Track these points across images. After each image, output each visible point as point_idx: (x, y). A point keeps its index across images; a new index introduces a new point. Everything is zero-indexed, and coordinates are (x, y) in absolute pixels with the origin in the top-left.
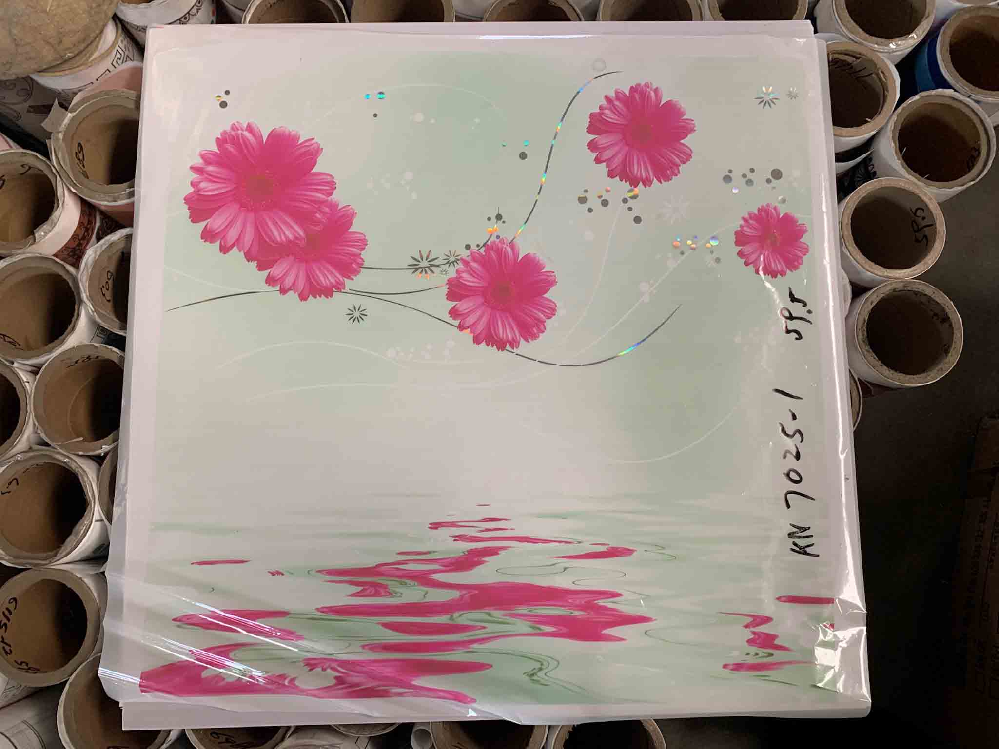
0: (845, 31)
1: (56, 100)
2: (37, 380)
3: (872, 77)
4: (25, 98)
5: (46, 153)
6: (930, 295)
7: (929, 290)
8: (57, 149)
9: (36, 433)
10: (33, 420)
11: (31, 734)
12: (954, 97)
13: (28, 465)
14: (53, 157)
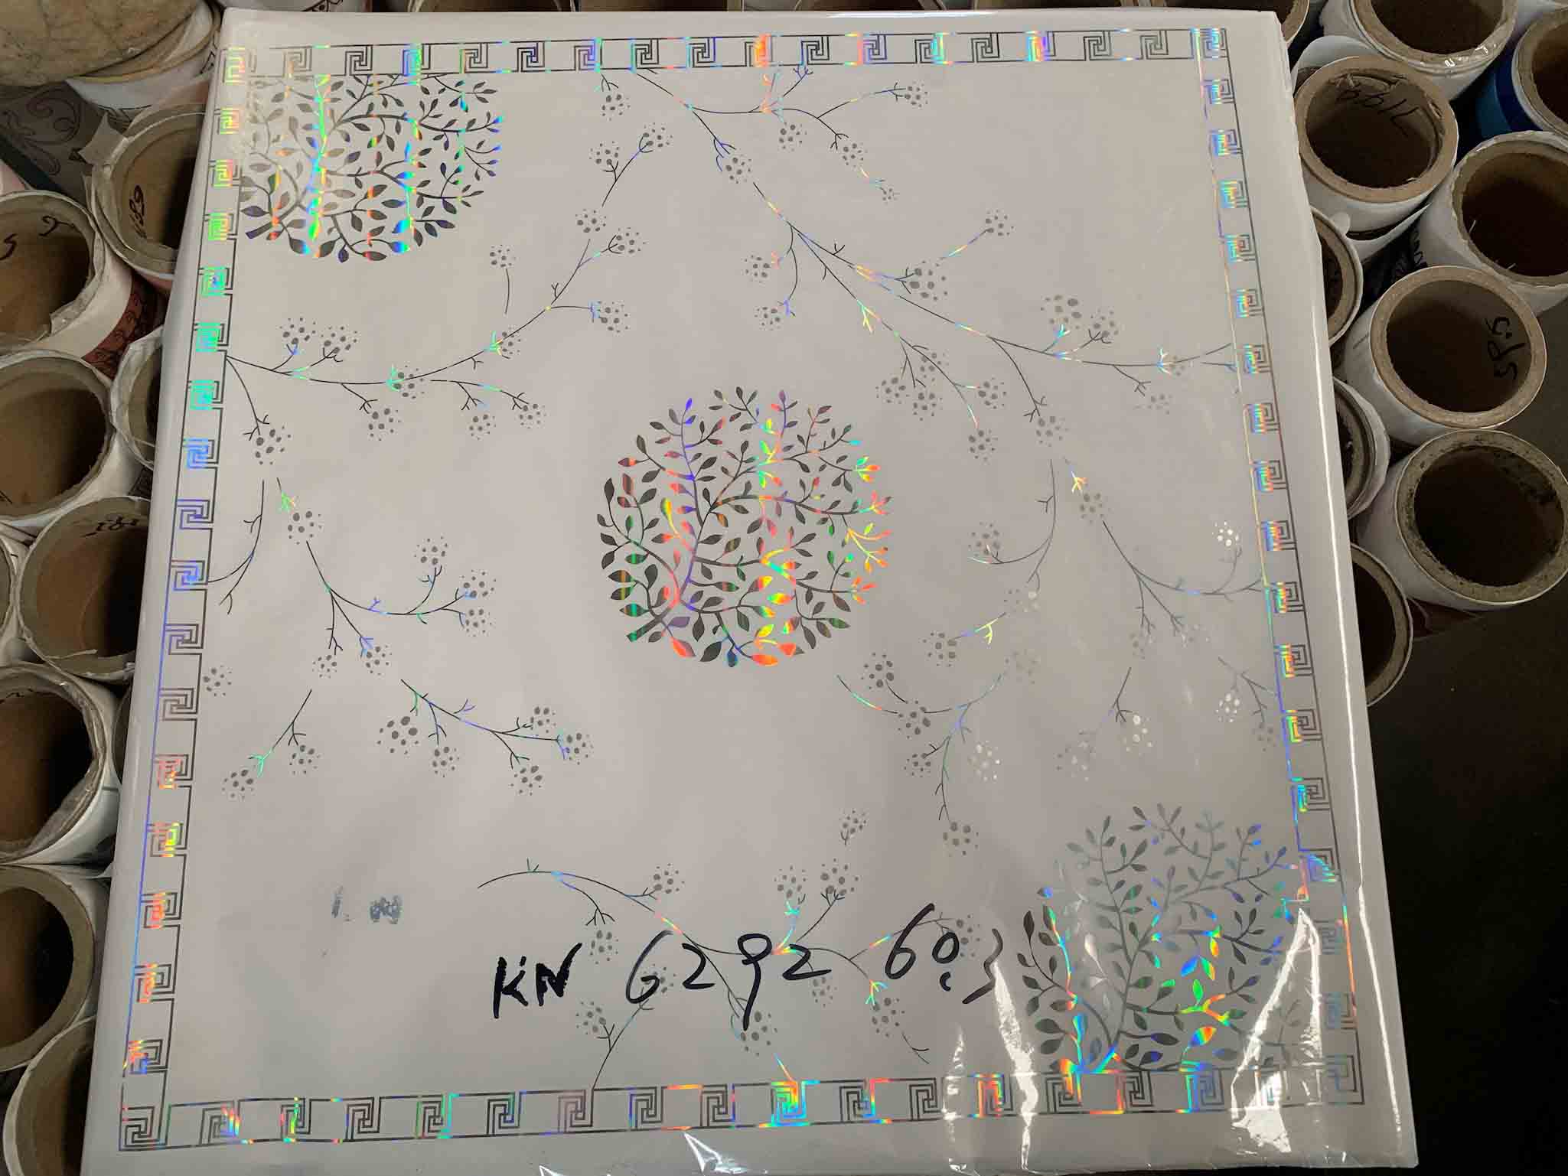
0: (1371, 41)
2: (31, 551)
3: (1417, 114)
4: (66, 134)
6: (1521, 455)
7: (1519, 447)
8: (98, 191)
9: (19, 637)
10: (17, 617)
12: (1552, 143)
14: (93, 204)
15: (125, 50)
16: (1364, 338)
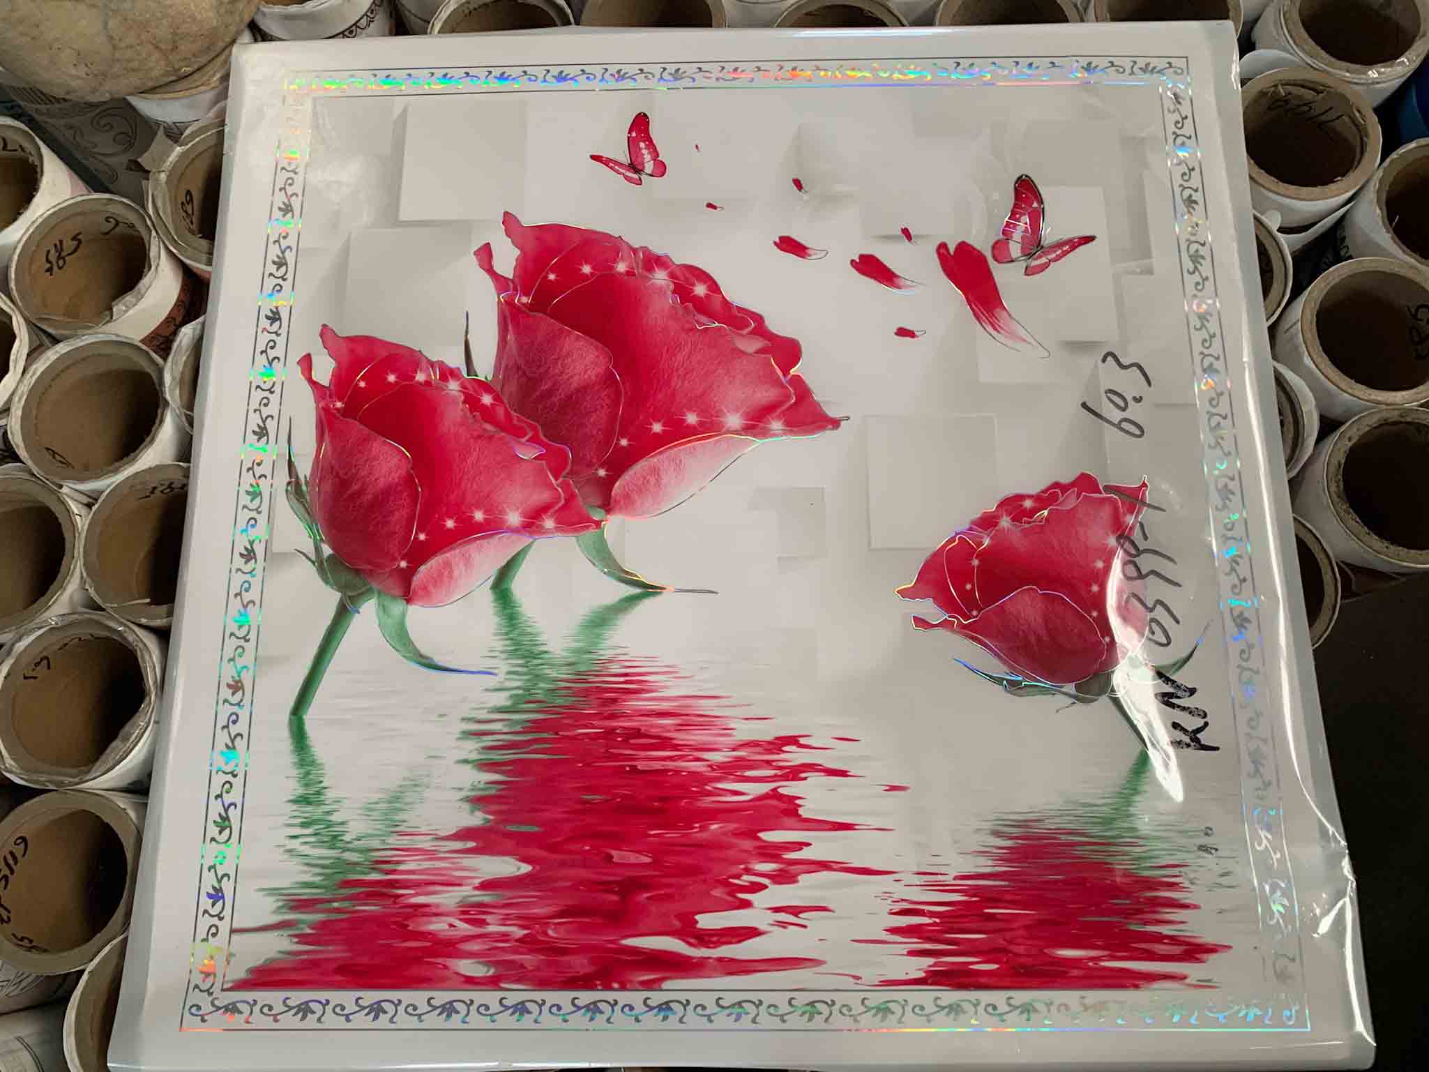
0: (1301, 54)
1: (161, 131)
2: (93, 511)
3: (1343, 120)
4: (124, 147)
5: (140, 199)
10: (81, 572)
14: (150, 205)
15: (179, 70)
16: (1295, 324)
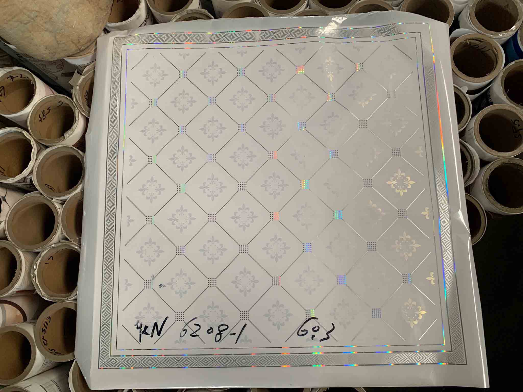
0: (475, 28)
1: (76, 71)
2: (63, 207)
3: (489, 51)
4: (60, 69)
5: (70, 95)
6: (522, 166)
7: (522, 163)
8: (76, 94)
9: (62, 233)
10: (61, 228)
11: (55, 386)
13: (58, 250)
14: (74, 98)
15: (80, 49)
16: (472, 128)
